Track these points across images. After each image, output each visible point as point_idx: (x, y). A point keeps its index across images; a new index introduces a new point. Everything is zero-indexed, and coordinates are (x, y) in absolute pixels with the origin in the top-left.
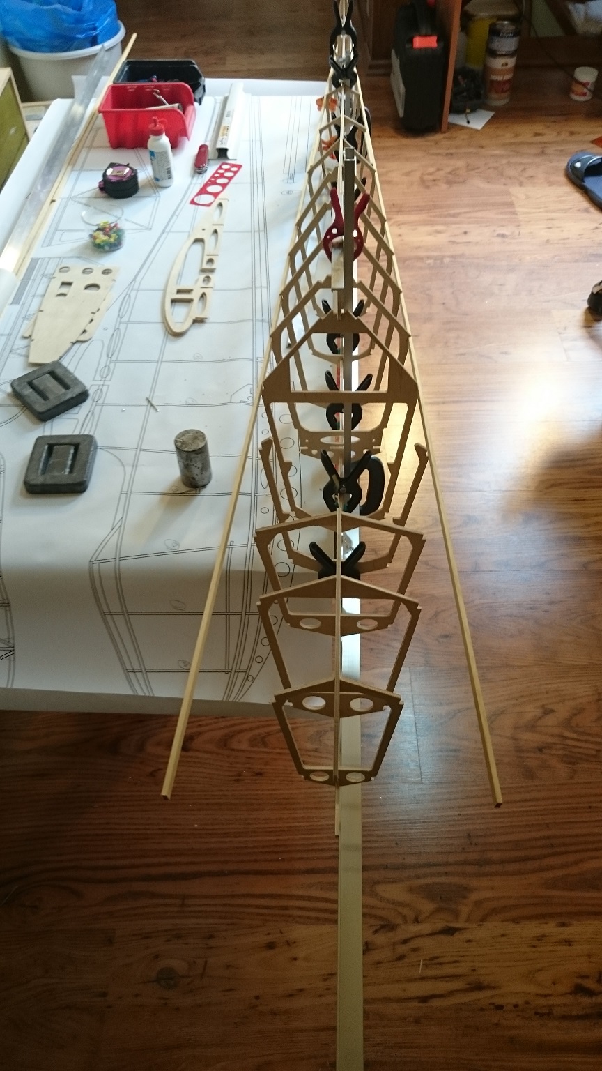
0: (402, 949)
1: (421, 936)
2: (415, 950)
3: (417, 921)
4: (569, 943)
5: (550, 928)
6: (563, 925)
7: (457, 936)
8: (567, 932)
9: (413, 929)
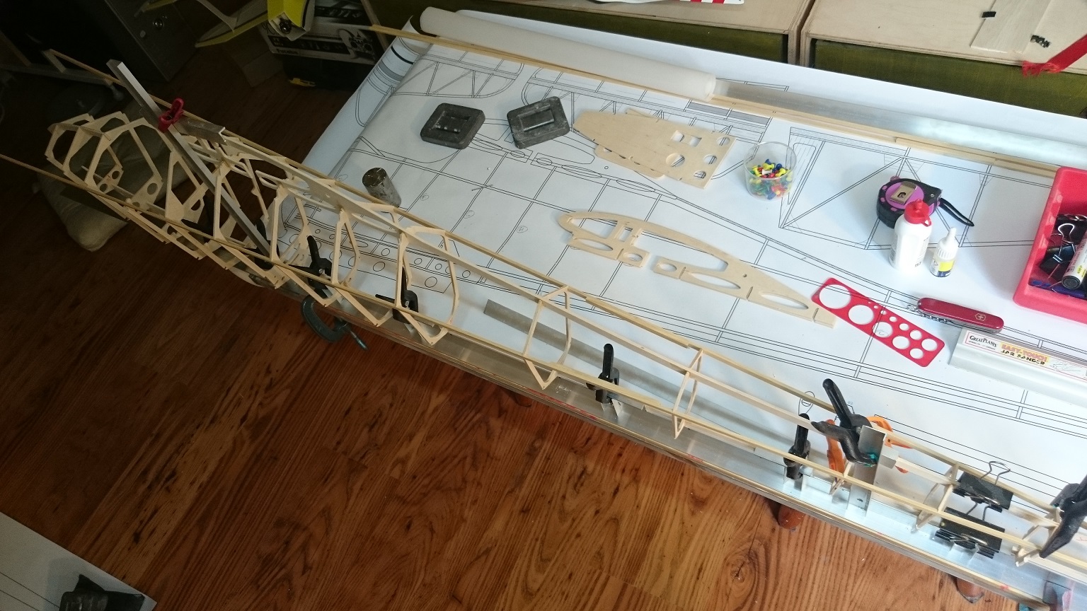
0: (255, 389)
1: (253, 403)
2: (250, 396)
3: (261, 404)
4: (192, 483)
5: (204, 478)
6: (200, 486)
7: (239, 422)
8: (196, 486)
9: (259, 399)
